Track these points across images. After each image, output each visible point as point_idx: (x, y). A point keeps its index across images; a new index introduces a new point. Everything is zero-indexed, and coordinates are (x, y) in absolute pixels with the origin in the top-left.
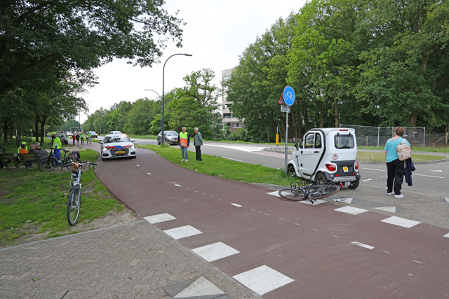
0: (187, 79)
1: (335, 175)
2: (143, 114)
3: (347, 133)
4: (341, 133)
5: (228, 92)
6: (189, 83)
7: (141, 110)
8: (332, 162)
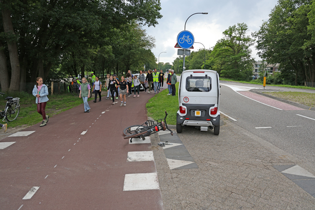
0: (226, 33)
1: (185, 118)
2: (199, 60)
3: (203, 75)
4: (194, 75)
5: (257, 42)
6: (227, 36)
7: (198, 57)
8: (183, 104)
